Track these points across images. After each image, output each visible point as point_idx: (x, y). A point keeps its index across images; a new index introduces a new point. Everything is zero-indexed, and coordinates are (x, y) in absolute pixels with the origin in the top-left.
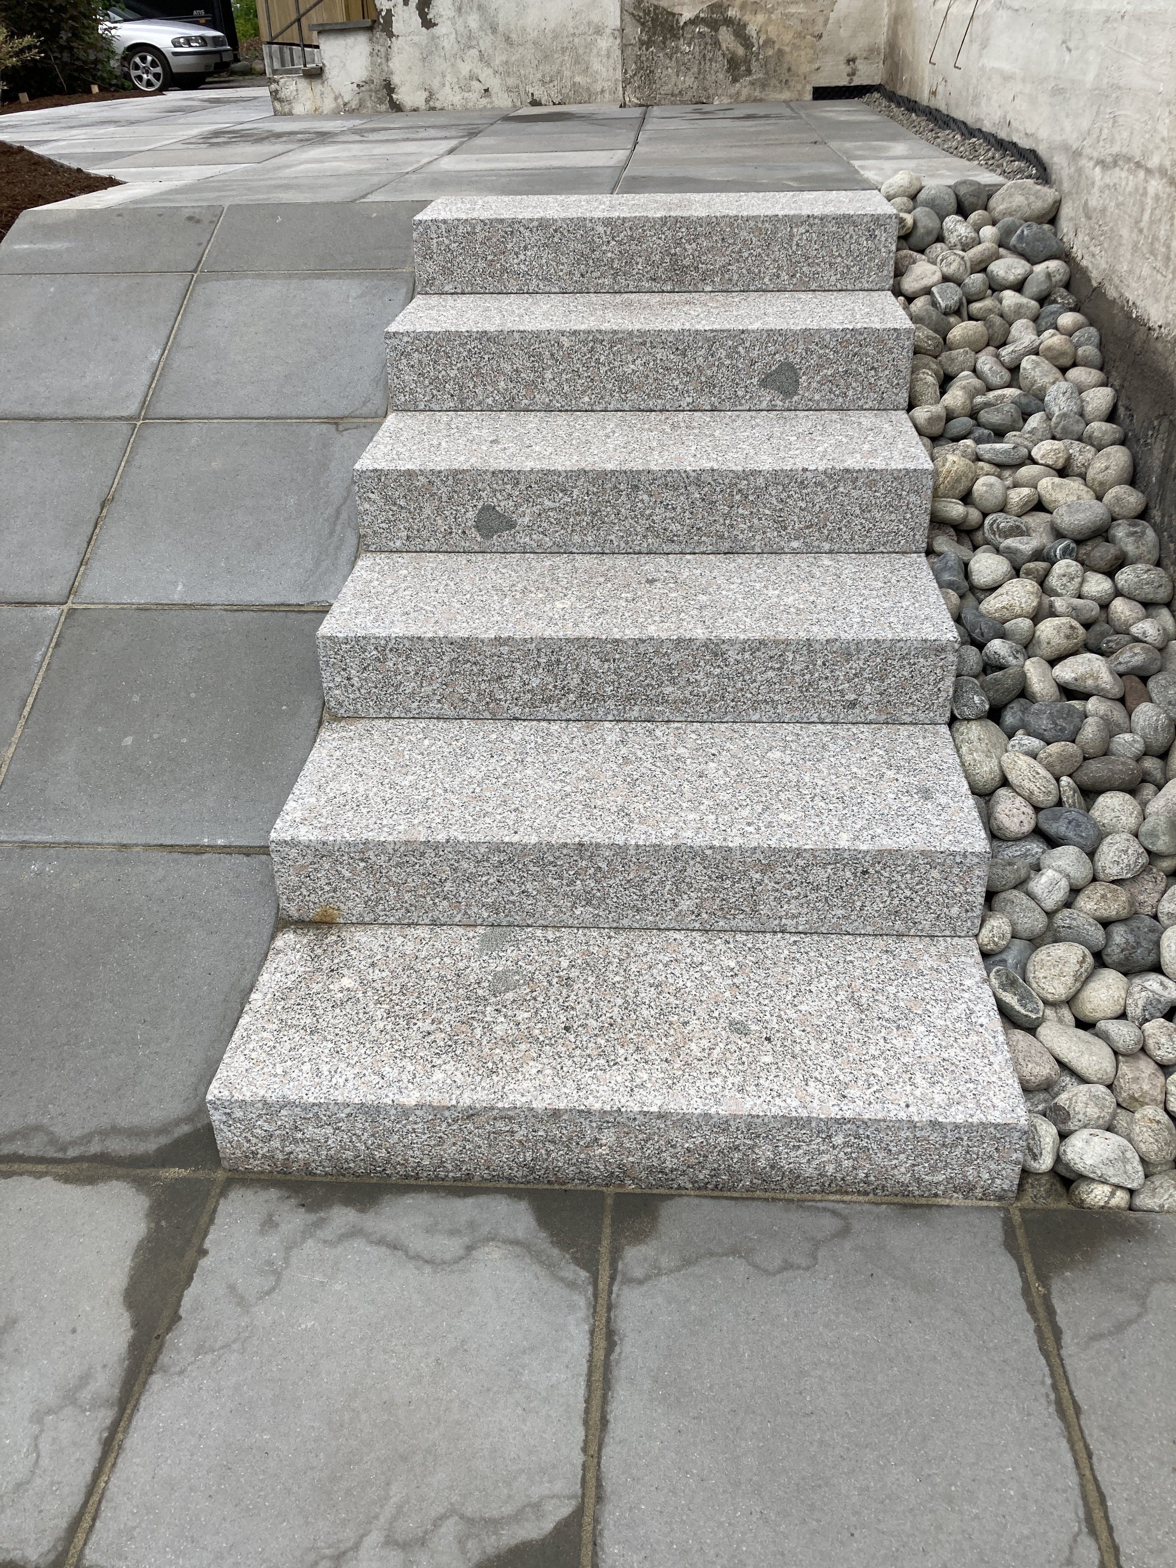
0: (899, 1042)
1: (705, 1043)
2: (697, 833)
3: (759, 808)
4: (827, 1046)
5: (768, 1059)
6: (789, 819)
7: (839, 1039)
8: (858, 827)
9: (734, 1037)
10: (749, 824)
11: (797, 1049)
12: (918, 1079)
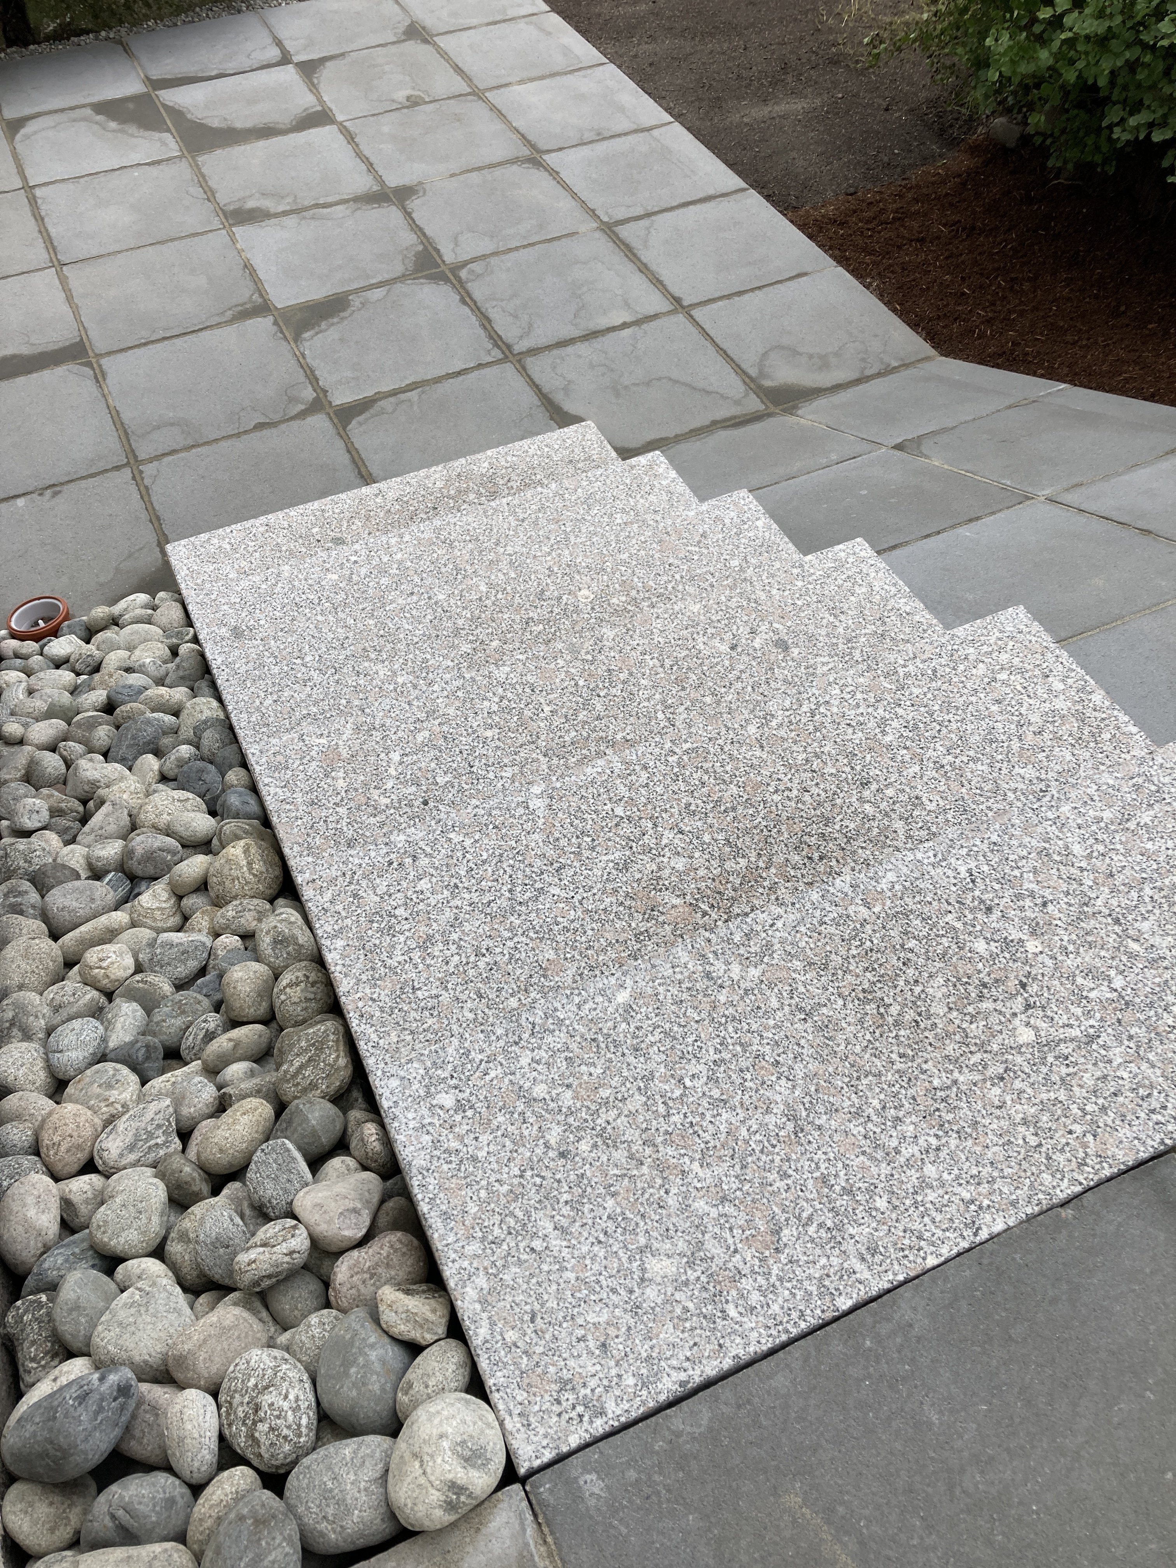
0: (243, 564)
1: (354, 527)
2: (387, 543)
3: (355, 578)
4: (284, 548)
5: (315, 530)
6: (329, 576)
7: (278, 554)
8: (280, 585)
9: (339, 535)
10: (356, 562)
11: (300, 541)
12: (228, 547)
